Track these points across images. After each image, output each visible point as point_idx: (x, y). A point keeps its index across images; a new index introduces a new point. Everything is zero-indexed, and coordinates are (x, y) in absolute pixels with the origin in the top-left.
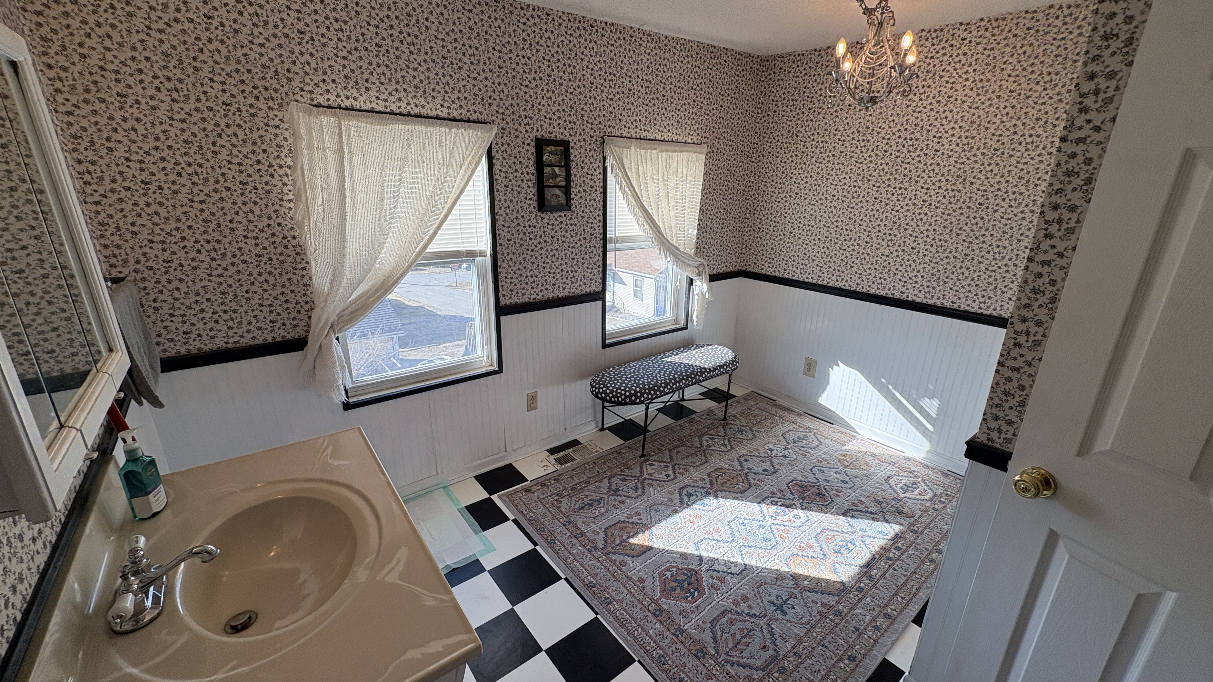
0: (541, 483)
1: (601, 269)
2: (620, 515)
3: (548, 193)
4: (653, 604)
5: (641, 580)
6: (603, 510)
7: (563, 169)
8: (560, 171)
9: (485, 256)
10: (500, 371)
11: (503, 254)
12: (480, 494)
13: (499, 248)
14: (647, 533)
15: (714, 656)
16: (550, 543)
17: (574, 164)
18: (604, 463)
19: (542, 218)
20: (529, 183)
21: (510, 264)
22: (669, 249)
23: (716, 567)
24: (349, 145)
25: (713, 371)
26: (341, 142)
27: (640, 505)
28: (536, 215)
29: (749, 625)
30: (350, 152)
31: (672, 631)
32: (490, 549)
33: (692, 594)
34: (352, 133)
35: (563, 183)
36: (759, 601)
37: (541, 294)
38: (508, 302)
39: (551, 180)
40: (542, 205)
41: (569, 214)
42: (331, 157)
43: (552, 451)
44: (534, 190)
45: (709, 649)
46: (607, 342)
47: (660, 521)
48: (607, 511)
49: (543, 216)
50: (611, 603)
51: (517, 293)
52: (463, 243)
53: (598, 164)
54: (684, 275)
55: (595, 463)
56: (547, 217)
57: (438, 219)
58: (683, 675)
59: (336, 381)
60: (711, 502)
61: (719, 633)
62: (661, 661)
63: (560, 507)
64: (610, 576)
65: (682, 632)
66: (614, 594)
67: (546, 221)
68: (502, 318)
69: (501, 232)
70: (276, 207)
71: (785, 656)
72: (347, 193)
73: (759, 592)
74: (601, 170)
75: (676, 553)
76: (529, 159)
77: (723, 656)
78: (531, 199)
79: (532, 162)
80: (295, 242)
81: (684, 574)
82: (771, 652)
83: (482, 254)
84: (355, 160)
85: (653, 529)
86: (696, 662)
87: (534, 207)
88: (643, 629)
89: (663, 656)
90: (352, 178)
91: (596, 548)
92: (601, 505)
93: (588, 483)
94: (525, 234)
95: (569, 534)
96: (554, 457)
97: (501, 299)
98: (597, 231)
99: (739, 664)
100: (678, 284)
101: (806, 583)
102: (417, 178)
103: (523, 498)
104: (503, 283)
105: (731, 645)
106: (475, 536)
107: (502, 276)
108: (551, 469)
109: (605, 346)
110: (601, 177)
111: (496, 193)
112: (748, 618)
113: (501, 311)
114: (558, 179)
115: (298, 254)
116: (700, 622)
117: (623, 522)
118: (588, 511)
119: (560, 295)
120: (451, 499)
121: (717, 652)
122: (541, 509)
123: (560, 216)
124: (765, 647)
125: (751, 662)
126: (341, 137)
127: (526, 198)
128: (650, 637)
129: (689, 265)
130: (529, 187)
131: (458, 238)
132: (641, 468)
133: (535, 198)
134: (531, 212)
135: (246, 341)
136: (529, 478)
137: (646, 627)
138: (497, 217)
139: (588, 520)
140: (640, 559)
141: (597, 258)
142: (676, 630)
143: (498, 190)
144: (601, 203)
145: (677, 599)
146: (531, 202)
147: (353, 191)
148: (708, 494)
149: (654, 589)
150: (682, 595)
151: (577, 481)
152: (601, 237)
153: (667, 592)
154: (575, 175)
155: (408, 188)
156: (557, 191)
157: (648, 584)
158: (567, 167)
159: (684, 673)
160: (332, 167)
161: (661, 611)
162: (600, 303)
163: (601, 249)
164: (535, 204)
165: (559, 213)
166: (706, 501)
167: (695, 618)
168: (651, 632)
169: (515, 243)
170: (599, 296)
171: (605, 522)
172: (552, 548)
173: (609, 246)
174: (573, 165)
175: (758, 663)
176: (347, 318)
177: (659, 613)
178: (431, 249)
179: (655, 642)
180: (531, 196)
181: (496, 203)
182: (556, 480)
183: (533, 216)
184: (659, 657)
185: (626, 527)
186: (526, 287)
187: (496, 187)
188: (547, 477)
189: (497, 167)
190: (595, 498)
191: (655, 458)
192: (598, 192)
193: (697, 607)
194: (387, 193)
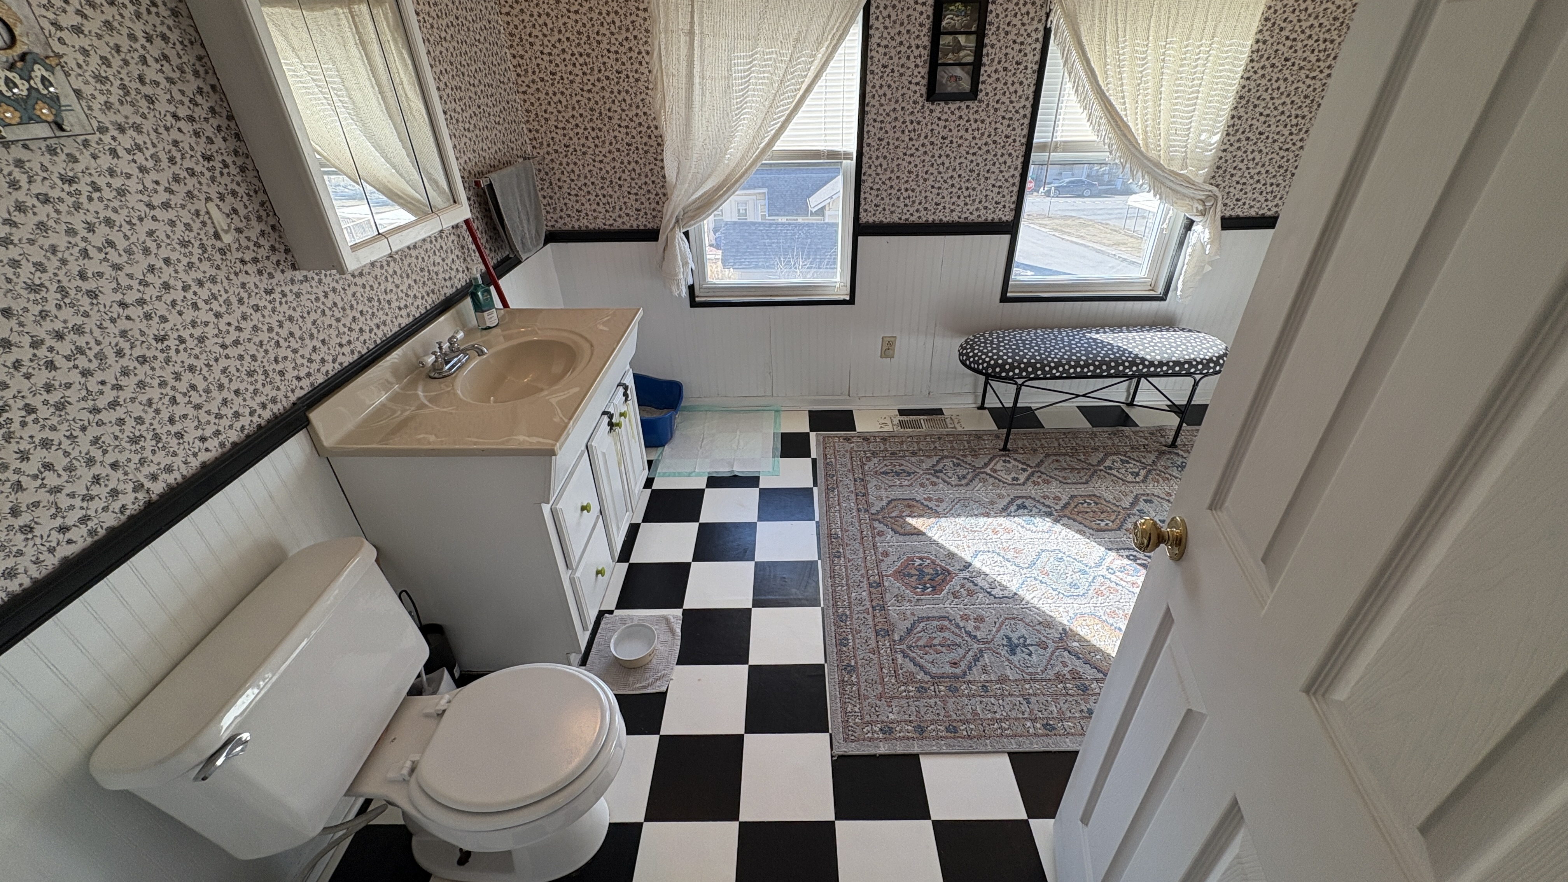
0: (866, 438)
1: (1016, 189)
2: (919, 494)
3: (943, 75)
4: (877, 577)
5: (886, 554)
6: (906, 483)
7: (973, 37)
8: (967, 41)
9: (852, 159)
10: (851, 301)
11: (870, 158)
12: (801, 425)
13: (866, 149)
14: (933, 520)
15: (895, 641)
16: (828, 490)
17: (994, 29)
18: (951, 442)
19: (931, 111)
20: (918, 61)
21: (879, 170)
22: (1143, 167)
23: (979, 580)
24: (701, 25)
25: (1156, 367)
26: (692, 23)
27: (951, 493)
28: (923, 106)
29: (958, 640)
30: (702, 33)
31: (874, 604)
32: (775, 473)
33: (925, 588)
34: (705, 10)
35: (970, 59)
36: (995, 629)
37: (916, 215)
38: (871, 220)
39: (950, 55)
40: (933, 94)
41: (973, 105)
42: (684, 39)
43: (902, 412)
44: (924, 71)
45: (896, 635)
46: (1009, 294)
47: (959, 515)
48: (911, 485)
49: (932, 107)
50: (839, 557)
51: (884, 209)
52: (826, 141)
53: (1035, 24)
54: (1178, 214)
55: (940, 438)
56: (939, 109)
57: (787, 109)
58: (850, 637)
59: (676, 275)
60: (1044, 524)
61: (919, 629)
62: (841, 618)
63: (865, 464)
64: (859, 537)
65: (883, 608)
66: (848, 552)
67: (936, 114)
68: (860, 238)
69: (870, 128)
70: (643, 96)
71: (970, 682)
72: (697, 80)
73: (1003, 623)
74: (1040, 35)
75: (945, 549)
76: (921, 25)
77: (904, 647)
78: (917, 84)
79: (925, 30)
80: (656, 133)
81: (935, 569)
82: (958, 671)
83: (847, 156)
84: (708, 41)
85: (943, 519)
86: (872, 635)
87: (921, 96)
88: (848, 588)
89: (846, 616)
90: (702, 62)
91: (867, 511)
92: (909, 478)
93: (914, 454)
94: (903, 132)
95: (852, 489)
96: (901, 418)
97: (862, 214)
98: (1018, 131)
99: (912, 660)
100: (1165, 226)
101: (1076, 644)
102: (770, 59)
103: (836, 444)
104: (867, 195)
105: (921, 643)
106: (771, 459)
107: (865, 187)
108: (889, 428)
109: (1004, 299)
110: (1039, 46)
111: (869, 77)
112: (964, 635)
113: (861, 229)
114: (962, 54)
115: (659, 144)
116: (908, 612)
117: (917, 501)
118: (890, 478)
119: (945, 220)
120: (775, 423)
121: (900, 640)
122: (847, 460)
123: (959, 108)
124: (955, 664)
125: (928, 666)
126: (692, 17)
127: (910, 83)
128: (849, 598)
129: (1184, 195)
130: (917, 66)
131: (820, 135)
132: (991, 460)
133: (924, 82)
134: (915, 102)
135: (618, 225)
136: (859, 428)
137: (852, 589)
138: (867, 109)
139: (883, 486)
140: (901, 538)
141: (1012, 171)
142: (878, 605)
143: (872, 72)
144: (1032, 88)
145: (907, 585)
146: (917, 88)
147: (703, 77)
148: (1049, 514)
149: (890, 566)
150: (914, 584)
151: (905, 447)
152: (1024, 140)
153: (901, 574)
154: (992, 46)
155: (759, 72)
156: (958, 71)
157: (888, 561)
158: (980, 35)
159: (853, 636)
160: (684, 51)
161: (879, 584)
162: (1007, 238)
163: (1021, 159)
164: (924, 90)
165: (958, 104)
166: (1038, 520)
167: (906, 607)
168: (854, 594)
169: (888, 144)
170: (1011, 228)
171: (896, 493)
172: (827, 494)
173: (1034, 156)
174: (990, 30)
175: (934, 670)
176: (692, 214)
177: (877, 586)
178: (779, 146)
179: (850, 603)
180: (919, 79)
181: (868, 89)
182: (884, 439)
183: (919, 107)
184: (842, 615)
185: (914, 506)
186: (898, 203)
187: (870, 67)
188: (877, 434)
189: (874, 41)
190: (908, 469)
191: (1019, 457)
192: (1029, 71)
193: (918, 600)
194: (736, 79)
